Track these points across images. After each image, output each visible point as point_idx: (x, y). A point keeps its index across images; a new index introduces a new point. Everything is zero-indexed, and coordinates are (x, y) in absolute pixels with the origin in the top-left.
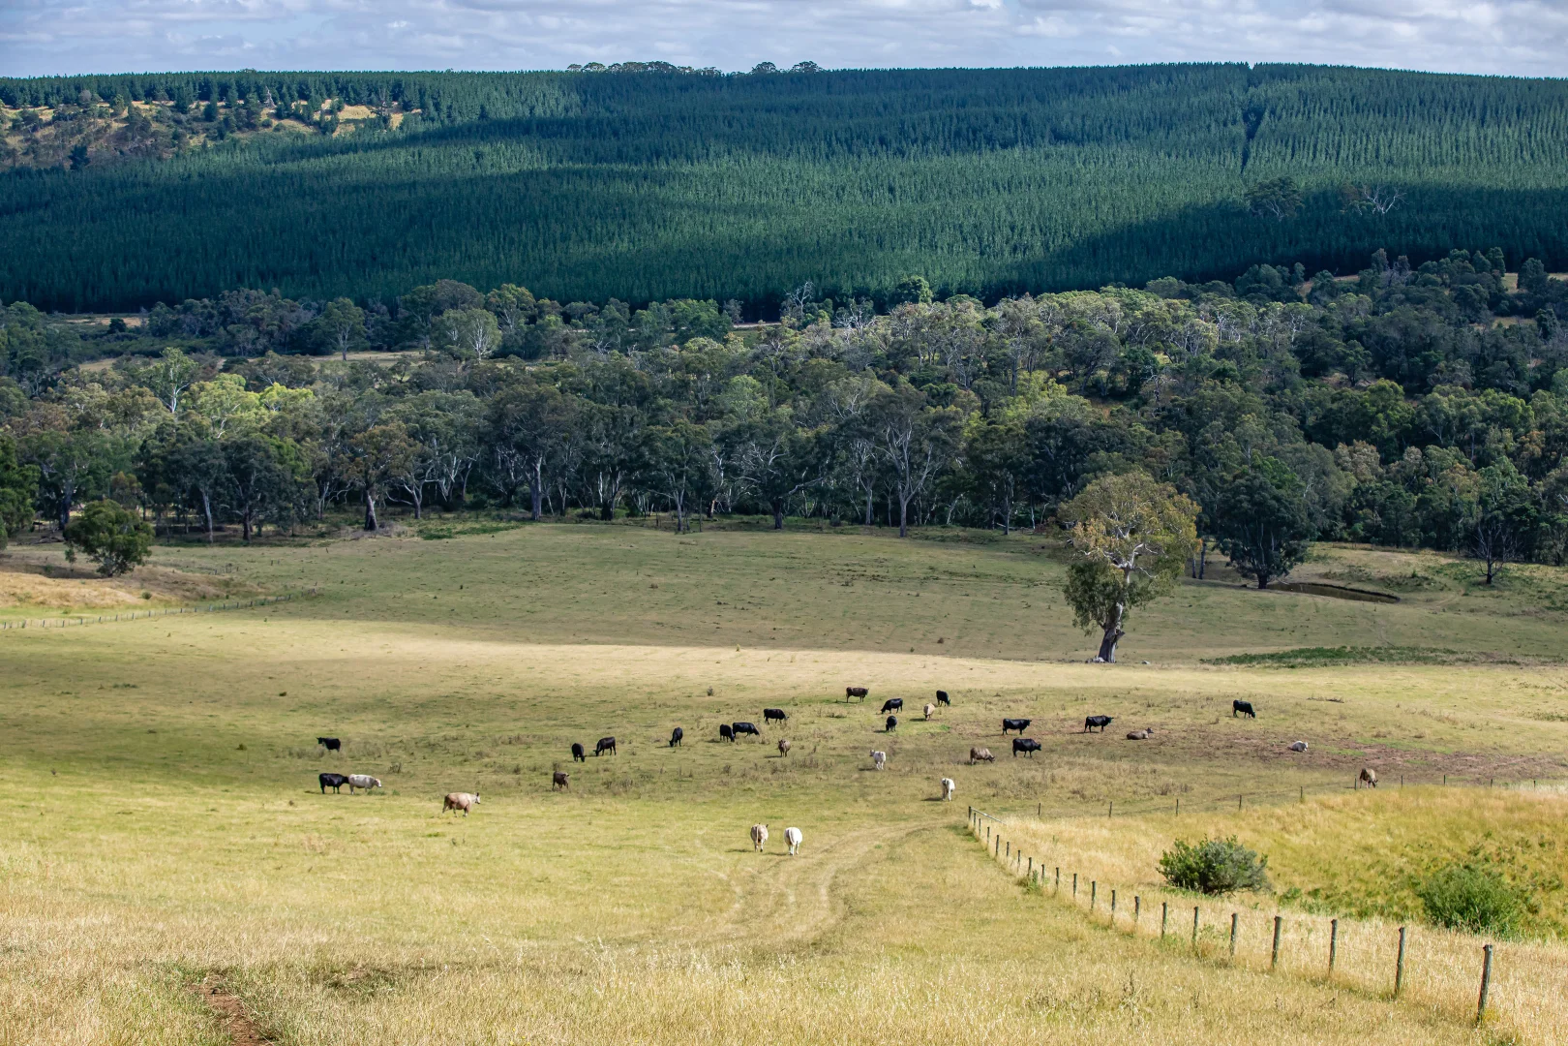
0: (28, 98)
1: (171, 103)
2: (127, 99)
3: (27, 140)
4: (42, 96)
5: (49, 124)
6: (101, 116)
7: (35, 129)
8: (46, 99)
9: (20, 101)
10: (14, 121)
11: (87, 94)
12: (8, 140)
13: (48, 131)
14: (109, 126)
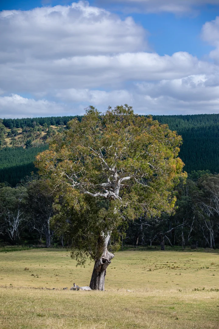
0: (15, 125)
1: (65, 126)
2: (48, 125)
3: (12, 139)
4: (19, 124)
5: (20, 134)
6: (38, 130)
7: (15, 136)
8: (21, 125)
9: (12, 126)
10: (9, 133)
11: (35, 123)
12: (5, 139)
13: (19, 136)
14: (41, 134)
